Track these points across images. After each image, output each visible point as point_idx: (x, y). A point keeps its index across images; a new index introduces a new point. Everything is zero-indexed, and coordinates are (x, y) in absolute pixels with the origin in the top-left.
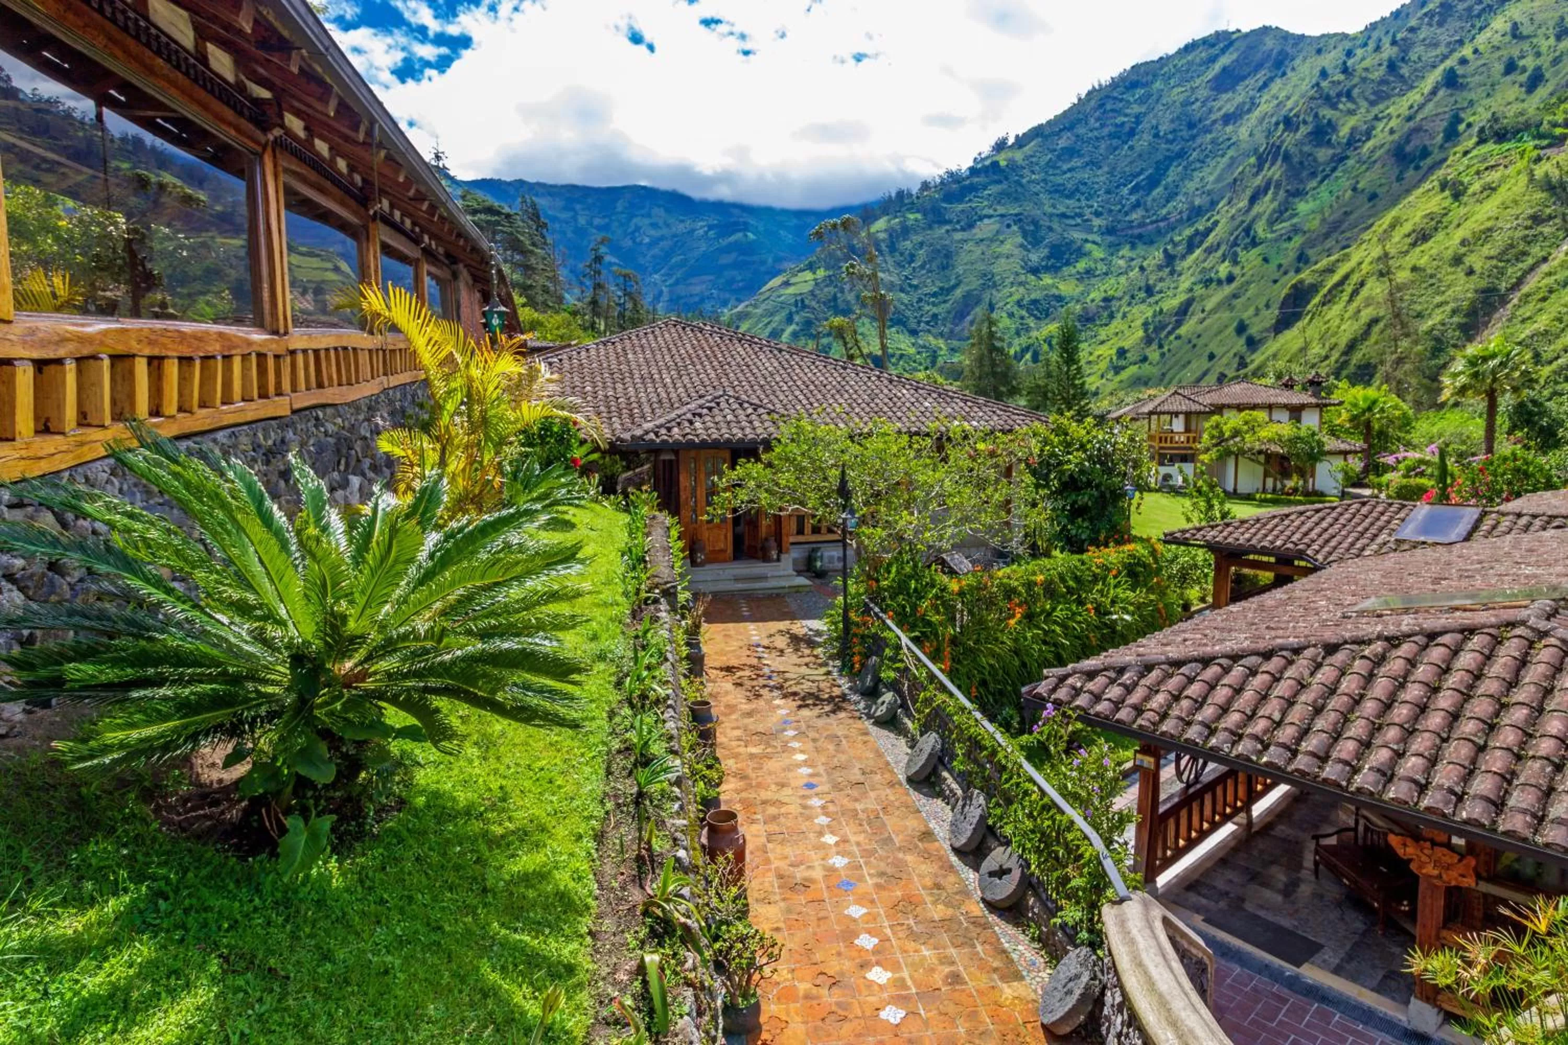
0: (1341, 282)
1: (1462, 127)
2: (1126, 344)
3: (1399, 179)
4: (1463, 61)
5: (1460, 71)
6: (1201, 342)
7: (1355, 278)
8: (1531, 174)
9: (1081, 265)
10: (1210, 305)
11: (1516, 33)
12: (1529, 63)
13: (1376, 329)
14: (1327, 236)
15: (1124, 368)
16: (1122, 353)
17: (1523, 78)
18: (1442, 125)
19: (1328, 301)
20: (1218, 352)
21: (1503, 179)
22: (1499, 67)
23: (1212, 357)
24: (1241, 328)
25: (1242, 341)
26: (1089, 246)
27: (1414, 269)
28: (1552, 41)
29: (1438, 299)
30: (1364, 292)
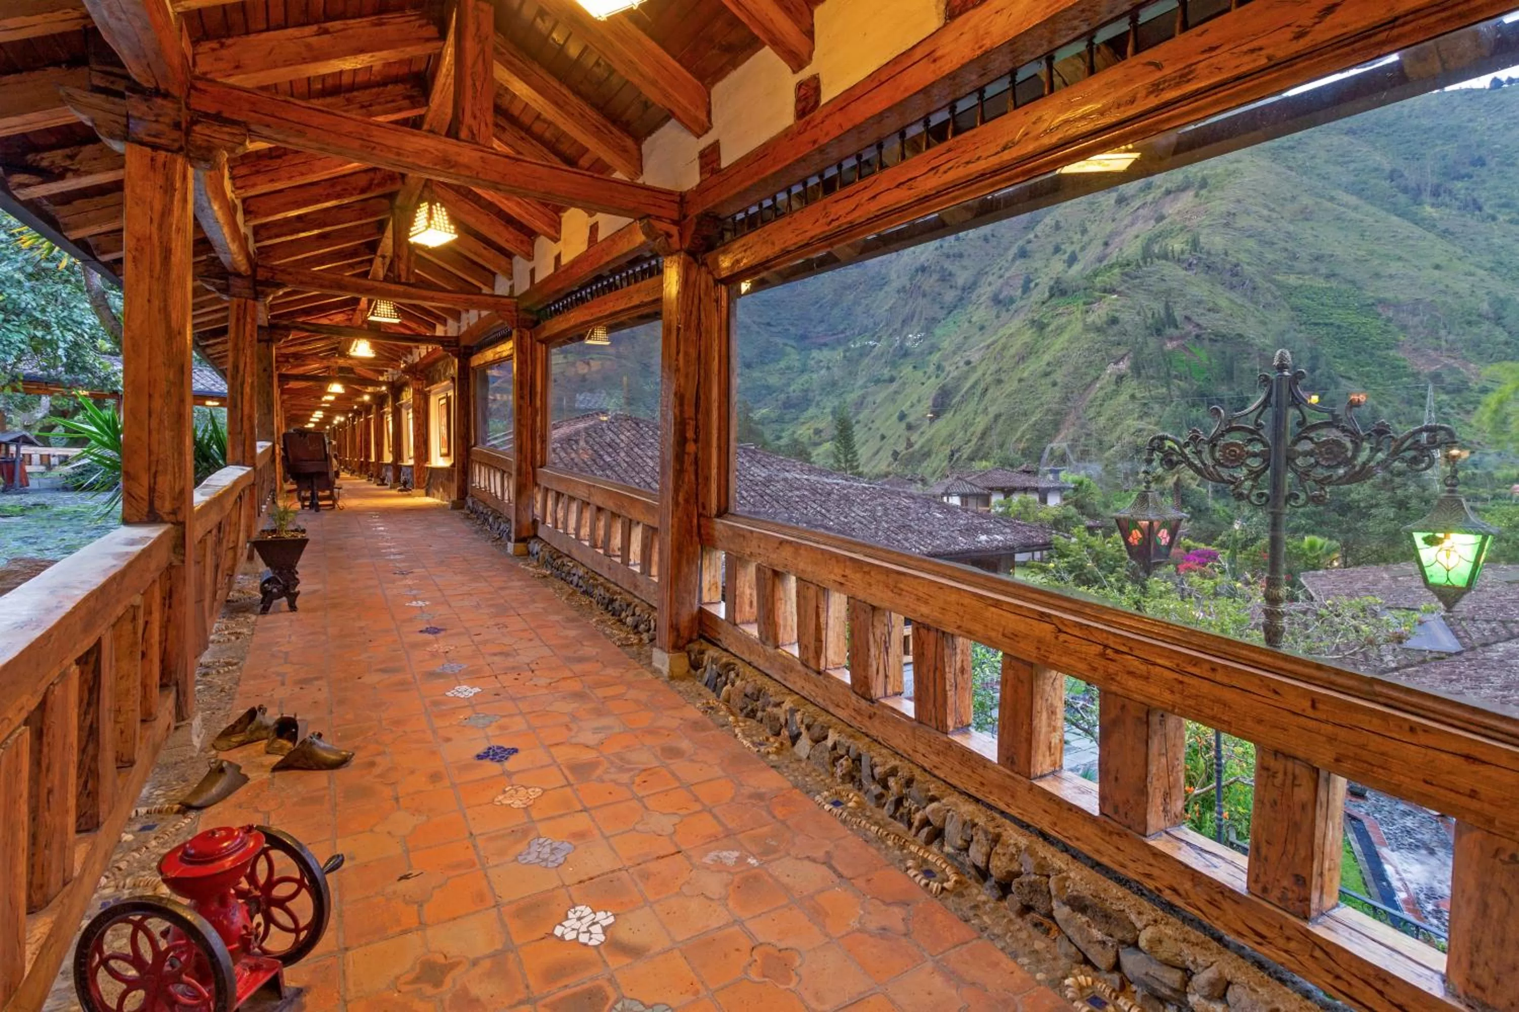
0: (973, 387)
1: (1032, 285)
2: (821, 426)
3: (998, 317)
4: (1029, 242)
5: (1029, 247)
6: (874, 426)
7: (982, 385)
8: (1084, 320)
9: (782, 364)
10: (879, 398)
11: (1057, 227)
12: (1069, 249)
13: (1001, 421)
14: (954, 353)
15: (820, 444)
16: (818, 432)
17: (1066, 257)
18: (1020, 282)
19: (963, 400)
20: (888, 434)
21: (1070, 322)
22: (1050, 249)
23: (883, 437)
24: (902, 417)
25: (903, 425)
26: (788, 349)
27: (1020, 380)
28: (1079, 236)
29: (1037, 402)
30: (989, 395)
